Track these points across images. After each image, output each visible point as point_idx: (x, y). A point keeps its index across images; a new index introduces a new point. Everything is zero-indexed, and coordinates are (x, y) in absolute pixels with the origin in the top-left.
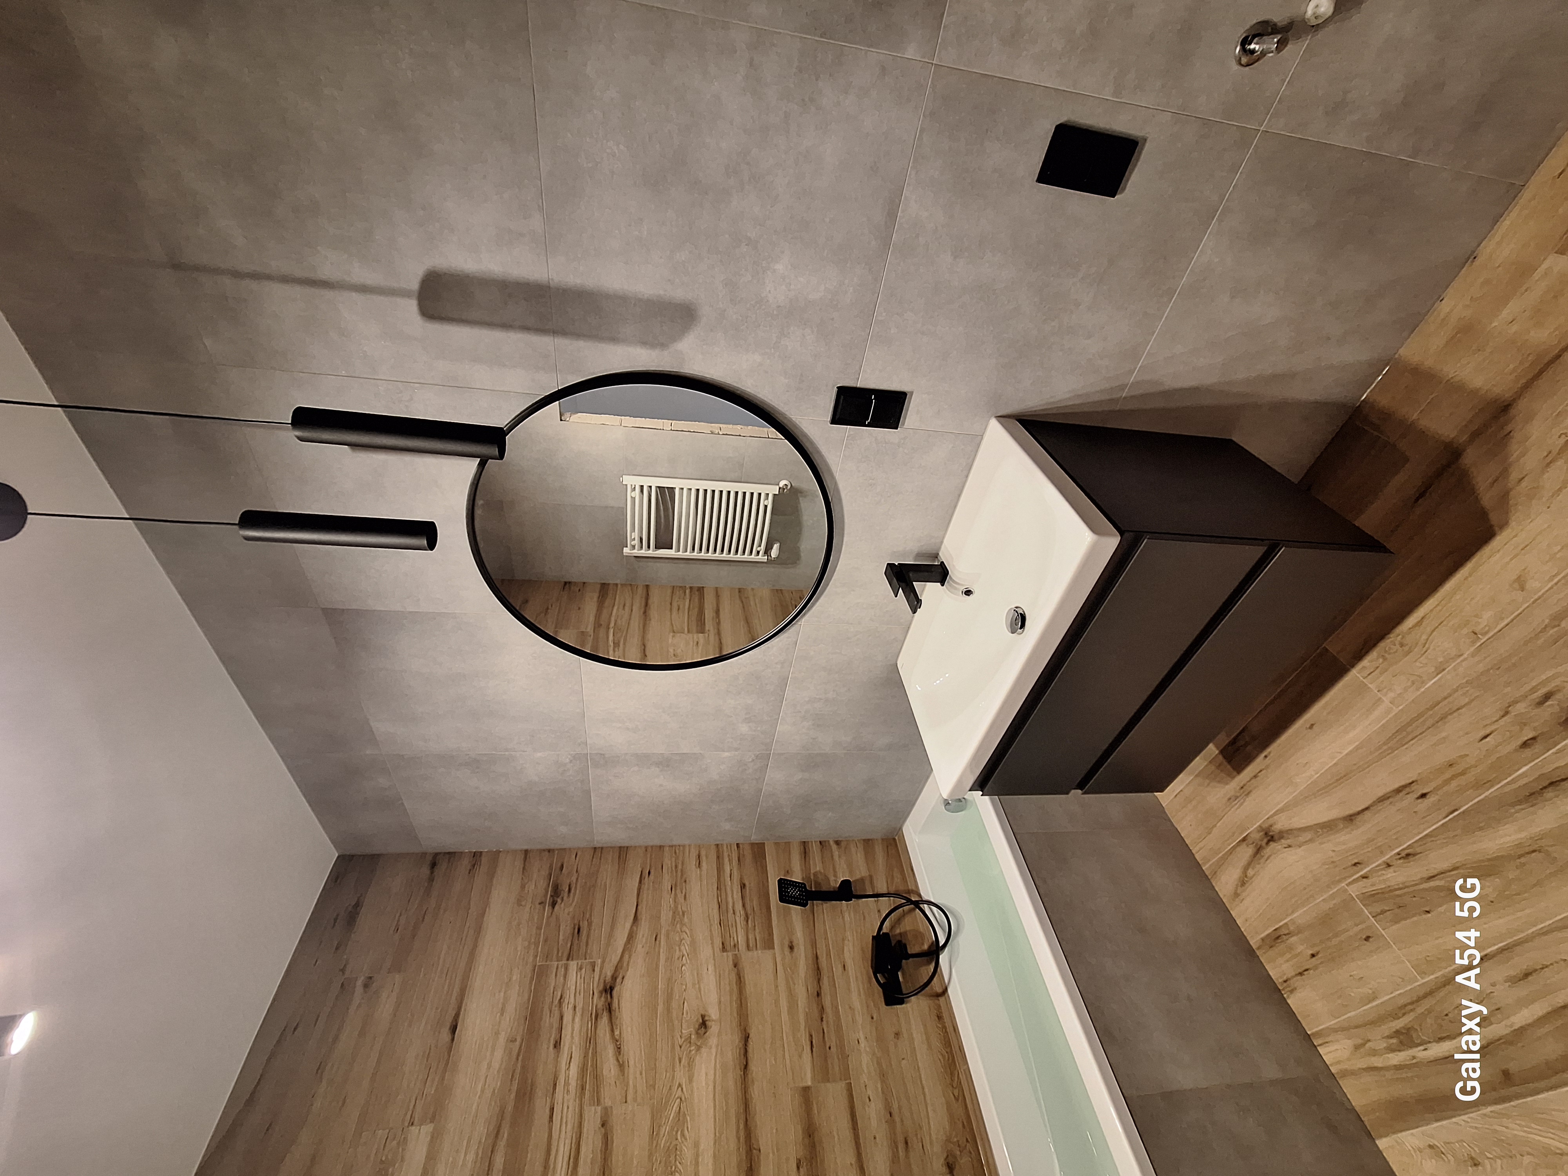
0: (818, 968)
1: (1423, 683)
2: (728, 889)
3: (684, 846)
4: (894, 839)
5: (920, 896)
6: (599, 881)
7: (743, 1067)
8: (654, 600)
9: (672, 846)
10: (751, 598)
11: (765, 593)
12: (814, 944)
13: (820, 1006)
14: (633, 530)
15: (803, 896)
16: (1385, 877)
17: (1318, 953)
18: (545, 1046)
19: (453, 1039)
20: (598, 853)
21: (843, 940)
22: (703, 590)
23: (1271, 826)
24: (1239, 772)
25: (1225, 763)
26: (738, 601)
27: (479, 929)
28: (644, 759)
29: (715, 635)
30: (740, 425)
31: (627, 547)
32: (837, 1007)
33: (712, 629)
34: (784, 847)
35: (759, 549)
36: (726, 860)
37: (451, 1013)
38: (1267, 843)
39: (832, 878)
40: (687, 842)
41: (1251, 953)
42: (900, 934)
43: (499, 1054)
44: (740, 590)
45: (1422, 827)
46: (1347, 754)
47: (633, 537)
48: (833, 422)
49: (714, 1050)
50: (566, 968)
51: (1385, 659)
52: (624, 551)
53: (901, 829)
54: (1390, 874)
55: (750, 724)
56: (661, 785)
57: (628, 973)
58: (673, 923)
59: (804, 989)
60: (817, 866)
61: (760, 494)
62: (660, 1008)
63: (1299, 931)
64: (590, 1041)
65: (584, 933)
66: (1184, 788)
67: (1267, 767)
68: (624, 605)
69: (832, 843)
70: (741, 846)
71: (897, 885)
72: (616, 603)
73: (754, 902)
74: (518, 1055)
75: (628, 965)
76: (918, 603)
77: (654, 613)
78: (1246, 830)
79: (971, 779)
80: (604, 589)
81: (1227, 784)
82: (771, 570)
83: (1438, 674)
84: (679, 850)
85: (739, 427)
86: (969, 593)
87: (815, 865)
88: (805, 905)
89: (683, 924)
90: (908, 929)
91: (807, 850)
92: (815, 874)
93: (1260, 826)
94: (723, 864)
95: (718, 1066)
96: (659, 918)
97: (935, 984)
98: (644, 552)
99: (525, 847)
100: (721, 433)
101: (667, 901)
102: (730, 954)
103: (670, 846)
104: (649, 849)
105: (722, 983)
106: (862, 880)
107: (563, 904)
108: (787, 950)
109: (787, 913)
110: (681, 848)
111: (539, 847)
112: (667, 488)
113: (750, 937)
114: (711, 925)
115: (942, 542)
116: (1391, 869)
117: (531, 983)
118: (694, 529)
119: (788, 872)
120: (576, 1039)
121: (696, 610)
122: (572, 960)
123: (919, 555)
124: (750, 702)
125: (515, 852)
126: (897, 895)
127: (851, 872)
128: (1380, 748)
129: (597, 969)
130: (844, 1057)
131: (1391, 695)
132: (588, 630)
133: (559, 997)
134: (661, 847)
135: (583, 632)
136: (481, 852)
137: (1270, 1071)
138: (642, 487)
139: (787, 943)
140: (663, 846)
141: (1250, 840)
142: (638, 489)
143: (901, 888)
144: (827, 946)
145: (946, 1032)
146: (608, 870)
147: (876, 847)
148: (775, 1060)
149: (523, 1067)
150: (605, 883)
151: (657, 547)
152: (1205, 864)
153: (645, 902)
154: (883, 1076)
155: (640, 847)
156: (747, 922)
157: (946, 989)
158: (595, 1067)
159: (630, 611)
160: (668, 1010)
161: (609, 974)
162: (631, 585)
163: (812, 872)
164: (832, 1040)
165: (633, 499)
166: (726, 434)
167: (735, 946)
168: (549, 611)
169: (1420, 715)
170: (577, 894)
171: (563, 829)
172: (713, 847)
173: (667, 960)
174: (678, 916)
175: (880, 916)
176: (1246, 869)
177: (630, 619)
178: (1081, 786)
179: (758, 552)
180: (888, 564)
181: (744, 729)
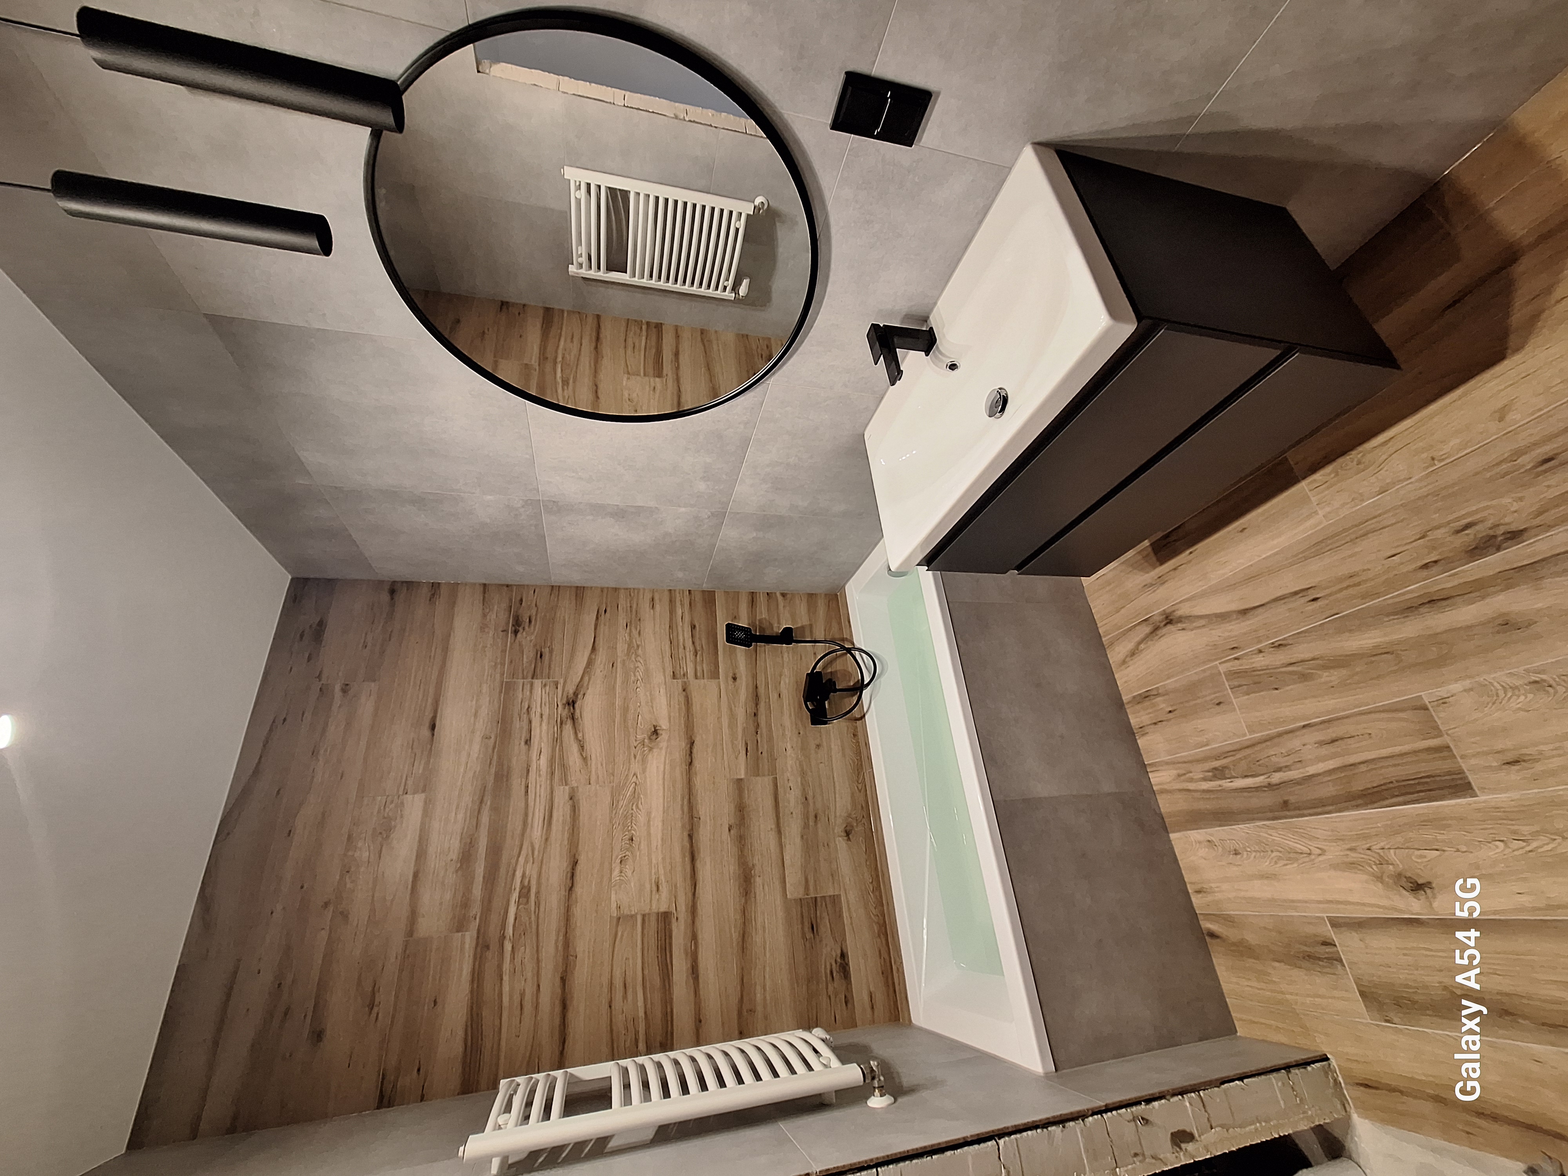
0: (757, 696)
1: (1363, 501)
2: (680, 629)
3: (639, 590)
4: (836, 595)
5: (853, 644)
6: (558, 615)
7: (688, 764)
8: (607, 333)
9: (627, 589)
10: (715, 342)
11: (729, 337)
12: (755, 677)
13: (756, 724)
14: (579, 242)
15: (748, 638)
16: (1253, 660)
17: (1175, 710)
18: (517, 742)
19: (433, 735)
20: (555, 591)
21: (781, 676)
22: (662, 327)
23: (1174, 611)
24: (1162, 564)
25: (1152, 554)
26: (700, 345)
27: (446, 650)
28: (598, 510)
29: (673, 381)
30: (712, 109)
31: (573, 264)
32: (771, 725)
33: (670, 374)
34: (733, 596)
35: (726, 284)
36: (678, 604)
37: (428, 715)
38: (1165, 625)
39: (776, 625)
40: (641, 586)
41: (1120, 705)
42: (831, 672)
43: (476, 747)
44: (702, 332)
45: (1302, 624)
46: (1264, 559)
47: (579, 252)
48: (833, 128)
49: (663, 752)
50: (532, 685)
51: (1337, 474)
52: (570, 269)
53: (844, 587)
54: (1260, 657)
55: (709, 483)
56: (616, 535)
57: (589, 691)
58: (628, 654)
59: (743, 711)
60: (763, 613)
61: (731, 213)
62: (617, 719)
63: (1166, 694)
64: (557, 741)
65: (546, 657)
66: (1107, 573)
67: (1190, 562)
68: (572, 338)
69: (778, 595)
70: (692, 592)
71: (835, 633)
72: (563, 333)
73: (702, 640)
74: (494, 748)
75: (588, 685)
76: (898, 374)
77: (606, 350)
78: (1150, 613)
79: (921, 557)
80: (549, 316)
81: (1147, 573)
82: (737, 311)
83: (1378, 495)
84: (634, 593)
85: (710, 112)
86: (954, 367)
87: (761, 613)
88: (749, 646)
89: (637, 656)
90: (838, 668)
91: (755, 599)
92: (760, 621)
93: (1164, 610)
94: (675, 607)
95: (667, 762)
96: (616, 648)
97: (856, 713)
98: (592, 274)
99: (484, 581)
100: (687, 119)
101: (623, 636)
102: (680, 681)
103: (624, 589)
104: (605, 590)
105: (672, 703)
106: (803, 627)
107: (524, 633)
108: (730, 681)
109: (732, 653)
110: (636, 591)
111: (497, 582)
112: (620, 190)
113: (699, 668)
114: (663, 657)
115: (935, 304)
116: (1261, 655)
117: (500, 696)
118: (653, 248)
119: (735, 617)
120: (545, 739)
121: (654, 351)
122: (537, 679)
123: (908, 317)
124: (708, 460)
125: (474, 585)
126: (832, 642)
127: (794, 620)
128: (1295, 556)
129: (560, 687)
130: (773, 759)
131: (1328, 509)
132: (533, 362)
133: (527, 707)
134: (616, 590)
135: (526, 364)
136: (439, 583)
137: (1107, 787)
138: (589, 185)
139: (731, 675)
140: (619, 589)
141: (1151, 620)
142: (583, 187)
143: (837, 636)
144: (767, 678)
145: (859, 745)
146: (566, 607)
147: (819, 601)
148: (716, 760)
149: (499, 757)
150: (564, 617)
151: (609, 269)
152: (1105, 636)
153: (601, 635)
154: (803, 774)
155: (596, 588)
156: (696, 656)
157: (864, 716)
158: (562, 758)
159: (579, 345)
160: (625, 720)
161: (571, 692)
162: (579, 313)
163: (758, 618)
164: (764, 747)
165: (578, 201)
166: (694, 122)
167: (684, 675)
168: (486, 336)
169: (1345, 530)
170: (537, 626)
171: (521, 569)
172: (667, 593)
173: (623, 683)
174: (632, 649)
175: (815, 658)
176: (1139, 643)
177: (580, 355)
178: (1018, 568)
179: (725, 288)
180: (872, 324)
181: (702, 486)
